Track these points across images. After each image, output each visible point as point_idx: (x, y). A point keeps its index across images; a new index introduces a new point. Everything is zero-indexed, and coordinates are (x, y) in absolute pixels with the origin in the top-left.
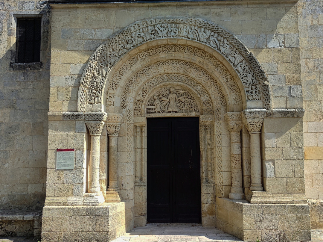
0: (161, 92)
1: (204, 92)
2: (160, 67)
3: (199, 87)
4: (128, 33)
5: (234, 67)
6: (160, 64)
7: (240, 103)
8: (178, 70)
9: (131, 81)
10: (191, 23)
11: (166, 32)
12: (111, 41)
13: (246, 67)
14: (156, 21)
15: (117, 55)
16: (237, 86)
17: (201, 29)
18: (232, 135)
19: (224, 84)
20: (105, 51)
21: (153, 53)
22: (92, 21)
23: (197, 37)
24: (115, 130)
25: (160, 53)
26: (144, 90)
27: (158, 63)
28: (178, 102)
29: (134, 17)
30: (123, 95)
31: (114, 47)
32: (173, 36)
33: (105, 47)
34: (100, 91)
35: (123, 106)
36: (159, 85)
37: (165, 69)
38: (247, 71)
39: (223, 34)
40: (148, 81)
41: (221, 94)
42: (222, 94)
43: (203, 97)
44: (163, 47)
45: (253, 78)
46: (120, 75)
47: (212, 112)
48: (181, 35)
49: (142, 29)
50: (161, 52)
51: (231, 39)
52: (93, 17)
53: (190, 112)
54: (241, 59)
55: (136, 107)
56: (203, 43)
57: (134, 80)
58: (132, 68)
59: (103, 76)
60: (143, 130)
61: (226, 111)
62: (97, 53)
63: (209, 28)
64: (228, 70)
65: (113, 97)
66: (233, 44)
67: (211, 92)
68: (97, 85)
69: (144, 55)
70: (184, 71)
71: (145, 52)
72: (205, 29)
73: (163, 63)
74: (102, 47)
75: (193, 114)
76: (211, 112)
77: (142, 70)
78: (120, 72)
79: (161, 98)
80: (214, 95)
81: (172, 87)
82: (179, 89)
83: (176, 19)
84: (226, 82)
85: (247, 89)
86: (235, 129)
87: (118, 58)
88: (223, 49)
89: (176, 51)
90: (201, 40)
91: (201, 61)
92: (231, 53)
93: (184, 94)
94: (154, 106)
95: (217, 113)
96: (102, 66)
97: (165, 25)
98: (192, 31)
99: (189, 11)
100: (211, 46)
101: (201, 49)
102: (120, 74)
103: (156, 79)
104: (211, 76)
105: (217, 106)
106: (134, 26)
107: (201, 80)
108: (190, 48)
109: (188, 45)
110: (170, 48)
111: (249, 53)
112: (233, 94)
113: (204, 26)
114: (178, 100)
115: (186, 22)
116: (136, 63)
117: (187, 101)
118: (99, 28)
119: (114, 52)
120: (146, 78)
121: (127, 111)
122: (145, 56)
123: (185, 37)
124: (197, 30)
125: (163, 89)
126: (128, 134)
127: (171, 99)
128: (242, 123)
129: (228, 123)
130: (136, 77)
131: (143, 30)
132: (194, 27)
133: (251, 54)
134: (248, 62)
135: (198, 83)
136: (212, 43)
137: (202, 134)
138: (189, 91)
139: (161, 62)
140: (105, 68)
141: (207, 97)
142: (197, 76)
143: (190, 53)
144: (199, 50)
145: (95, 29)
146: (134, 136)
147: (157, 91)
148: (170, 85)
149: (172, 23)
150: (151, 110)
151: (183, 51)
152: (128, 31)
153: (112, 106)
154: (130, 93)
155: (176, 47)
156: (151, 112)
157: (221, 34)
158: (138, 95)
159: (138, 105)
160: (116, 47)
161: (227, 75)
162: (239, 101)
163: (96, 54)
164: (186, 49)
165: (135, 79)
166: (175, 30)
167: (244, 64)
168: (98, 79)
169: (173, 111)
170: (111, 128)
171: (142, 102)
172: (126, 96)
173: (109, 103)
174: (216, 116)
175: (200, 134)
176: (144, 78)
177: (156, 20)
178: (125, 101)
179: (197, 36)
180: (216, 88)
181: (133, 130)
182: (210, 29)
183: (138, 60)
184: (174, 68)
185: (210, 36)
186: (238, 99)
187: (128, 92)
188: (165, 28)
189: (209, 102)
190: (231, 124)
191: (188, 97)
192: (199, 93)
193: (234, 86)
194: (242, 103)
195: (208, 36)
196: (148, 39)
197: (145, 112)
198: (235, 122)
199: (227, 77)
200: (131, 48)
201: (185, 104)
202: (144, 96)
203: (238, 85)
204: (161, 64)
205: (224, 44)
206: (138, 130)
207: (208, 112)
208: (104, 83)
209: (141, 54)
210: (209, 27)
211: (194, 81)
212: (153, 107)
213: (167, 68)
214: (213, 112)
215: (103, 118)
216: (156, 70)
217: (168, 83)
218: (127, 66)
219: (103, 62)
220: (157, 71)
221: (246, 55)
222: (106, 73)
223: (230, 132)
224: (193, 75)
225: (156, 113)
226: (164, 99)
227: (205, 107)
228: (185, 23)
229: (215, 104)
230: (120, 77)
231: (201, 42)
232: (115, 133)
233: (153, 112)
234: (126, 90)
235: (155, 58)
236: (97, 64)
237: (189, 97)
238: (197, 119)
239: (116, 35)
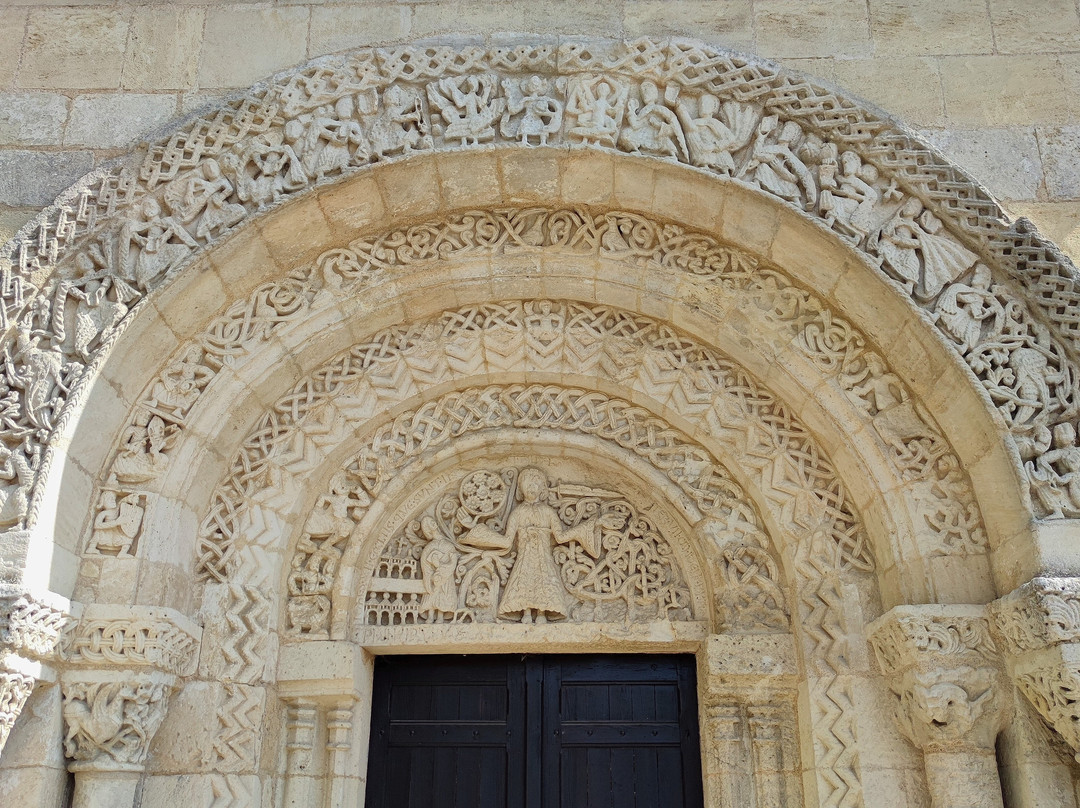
0: (465, 497)
1: (719, 490)
2: (458, 338)
3: (692, 467)
4: (267, 122)
5: (920, 310)
6: (459, 324)
7: (970, 547)
8: (564, 359)
9: (280, 414)
10: (638, 70)
11: (489, 115)
12: (158, 157)
13: (996, 306)
14: (435, 58)
15: (182, 233)
16: (937, 439)
17: (698, 104)
18: (940, 777)
19: (850, 426)
20: (111, 212)
21: (418, 249)
22: (62, 57)
23: (677, 143)
24: (118, 721)
25: (459, 253)
26: (359, 480)
27: (449, 319)
28: (563, 558)
29: (308, 40)
30: (219, 500)
31: (171, 193)
32: (534, 139)
33: (113, 184)
34: (38, 448)
35: (211, 570)
36: (450, 451)
37: (490, 357)
38: (1006, 331)
39: (833, 123)
40: (387, 427)
41: (833, 497)
42: (839, 501)
43: (718, 525)
44: (477, 219)
45: (1054, 377)
46: (204, 369)
47: (780, 615)
48: (579, 131)
49: (349, 101)
50: (464, 245)
51: (887, 150)
52: (71, 35)
53: (642, 619)
54: (960, 262)
55: (299, 582)
56: (713, 174)
57: (295, 409)
58: (281, 331)
59: (73, 356)
60: (339, 736)
61: (877, 604)
62: (54, 218)
63: (746, 96)
64: (869, 346)
65: (136, 500)
66: (903, 173)
67: (766, 485)
68: (22, 410)
69: (362, 261)
70: (600, 365)
71: (369, 246)
72: (722, 102)
73: (479, 319)
74: (97, 187)
75: (661, 635)
76: (778, 617)
77: (354, 357)
78: (205, 352)
79: (465, 530)
80: (787, 508)
81: (529, 467)
82: (576, 479)
83: (549, 48)
84: (865, 414)
85: (1027, 442)
86: (964, 729)
87: (186, 252)
88: (838, 208)
89: (555, 239)
90: (699, 158)
91: (704, 297)
92: (890, 229)
93: (605, 506)
94: (420, 575)
95: (814, 619)
96: (79, 293)
97: (489, 79)
98: (647, 110)
99: (627, 10)
100: (763, 187)
101: (700, 232)
102: (203, 362)
103: (437, 414)
104: (763, 393)
105: (813, 573)
106: (306, 80)
107: (704, 417)
108: (635, 223)
109: (624, 205)
110: (520, 228)
111: (1007, 220)
112: (922, 491)
113: (718, 81)
114: (567, 545)
115: (607, 64)
116: (311, 301)
117: (620, 554)
118: (99, 90)
119: (169, 220)
120: (372, 400)
121: (235, 600)
122: (367, 265)
123: (604, 143)
124: (673, 109)
125: (479, 477)
126: (221, 758)
127: (523, 535)
128: (1005, 681)
129: (901, 689)
130: (311, 394)
131: (356, 108)
132: (654, 89)
133: (1022, 227)
134: (1011, 277)
135: (682, 443)
136: (766, 175)
137: (725, 769)
138: (632, 495)
139: (466, 315)
140: (93, 307)
141: (742, 525)
142: (677, 394)
143: (637, 251)
144: (689, 237)
145: (70, 95)
146: (268, 771)
147: (439, 486)
148: (517, 454)
149: (527, 70)
150: (399, 602)
151: (594, 242)
152: (265, 106)
153: (125, 562)
154: (266, 486)
155: (552, 220)
156: (397, 615)
157: (823, 124)
158: (321, 503)
159: (314, 563)
160: (185, 194)
161: (870, 375)
162: (964, 535)
163: (45, 225)
164: (613, 228)
165: (304, 407)
166: (544, 105)
167: (985, 292)
168: (36, 369)
169: (534, 612)
170: (90, 709)
171: (343, 551)
172: (237, 506)
173: (106, 539)
174: (808, 644)
175: (709, 767)
176: (361, 404)
177: (434, 53)
178: (226, 538)
179: (674, 138)
180: (801, 462)
181: (267, 732)
182: (751, 101)
183: (324, 285)
184: (545, 350)
185: (754, 137)
186: (955, 523)
187: (255, 479)
188: (486, 95)
189: (760, 555)
190: (929, 688)
191: (626, 526)
192: (693, 501)
193: (919, 438)
194: (987, 546)
195: (745, 138)
196: (385, 154)
197: (362, 614)
198: (953, 675)
199: (868, 388)
200: (277, 196)
201: (607, 568)
202: (357, 513)
203: (944, 436)
204: (468, 322)
205: (842, 179)
206: (302, 735)
207: (756, 616)
208: (72, 395)
209: (347, 258)
210: (744, 89)
211: (661, 430)
212: (412, 586)
213: (501, 348)
214: (789, 616)
215: (14, 625)
216: (435, 358)
217: (506, 436)
218: (256, 319)
219: (91, 272)
220: (443, 366)
221: (990, 238)
222: (100, 334)
223: (920, 753)
224: (651, 390)
225: (430, 621)
226: (480, 535)
227: (732, 587)
228: (607, 72)
229: (796, 561)
230: (202, 381)
231: (700, 166)
232: (120, 745)
233: (410, 615)
234: (240, 469)
235: (426, 279)
236: (47, 283)
237: (632, 530)
238: (683, 665)
239: (188, 123)
